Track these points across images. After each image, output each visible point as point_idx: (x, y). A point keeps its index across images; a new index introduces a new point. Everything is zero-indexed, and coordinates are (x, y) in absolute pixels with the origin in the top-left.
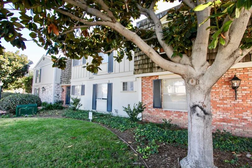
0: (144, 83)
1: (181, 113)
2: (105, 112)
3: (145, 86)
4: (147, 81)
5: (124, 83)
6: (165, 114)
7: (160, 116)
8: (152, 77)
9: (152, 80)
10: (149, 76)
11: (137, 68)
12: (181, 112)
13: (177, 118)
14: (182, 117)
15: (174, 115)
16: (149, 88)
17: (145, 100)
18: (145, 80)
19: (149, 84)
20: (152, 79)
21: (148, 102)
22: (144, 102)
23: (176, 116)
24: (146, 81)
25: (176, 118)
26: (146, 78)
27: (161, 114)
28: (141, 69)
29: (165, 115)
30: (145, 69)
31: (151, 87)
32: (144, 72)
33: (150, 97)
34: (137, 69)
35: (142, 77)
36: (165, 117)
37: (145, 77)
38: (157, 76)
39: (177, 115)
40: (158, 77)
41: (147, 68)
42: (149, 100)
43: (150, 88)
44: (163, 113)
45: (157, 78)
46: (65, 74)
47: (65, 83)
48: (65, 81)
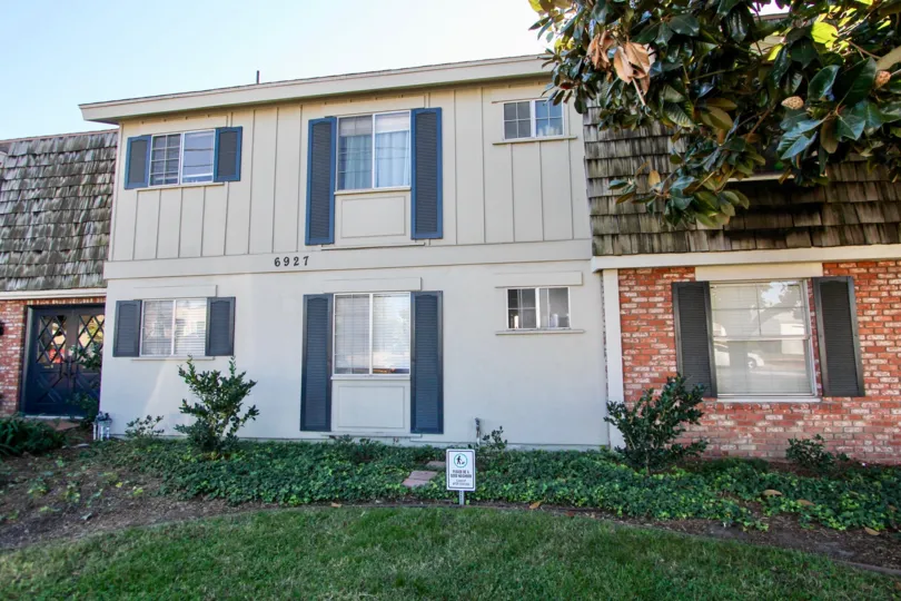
0: (628, 295)
1: (796, 411)
2: (396, 439)
3: (634, 306)
4: (643, 288)
5: (513, 294)
6: (733, 418)
7: (711, 429)
8: (668, 269)
9: (664, 285)
10: (653, 268)
11: (607, 225)
12: (798, 406)
13: (781, 430)
14: (800, 423)
15: (769, 417)
16: (656, 315)
17: (637, 369)
18: (633, 283)
19: (651, 300)
20: (669, 281)
21: (652, 375)
22: (635, 375)
23: (775, 423)
24: (636, 288)
25: (776, 430)
26: (635, 274)
27: (713, 422)
28: (630, 235)
29: (729, 423)
30: (651, 235)
31: (662, 311)
32: (648, 248)
33: (663, 352)
34: (611, 232)
35: (621, 271)
36: (733, 428)
37: (635, 269)
38: (691, 269)
39: (781, 417)
40: (693, 272)
41: (659, 234)
42: (658, 365)
43: (660, 317)
44: (723, 417)
45: (691, 276)
46: (25, 232)
47: (24, 283)
48: (26, 270)
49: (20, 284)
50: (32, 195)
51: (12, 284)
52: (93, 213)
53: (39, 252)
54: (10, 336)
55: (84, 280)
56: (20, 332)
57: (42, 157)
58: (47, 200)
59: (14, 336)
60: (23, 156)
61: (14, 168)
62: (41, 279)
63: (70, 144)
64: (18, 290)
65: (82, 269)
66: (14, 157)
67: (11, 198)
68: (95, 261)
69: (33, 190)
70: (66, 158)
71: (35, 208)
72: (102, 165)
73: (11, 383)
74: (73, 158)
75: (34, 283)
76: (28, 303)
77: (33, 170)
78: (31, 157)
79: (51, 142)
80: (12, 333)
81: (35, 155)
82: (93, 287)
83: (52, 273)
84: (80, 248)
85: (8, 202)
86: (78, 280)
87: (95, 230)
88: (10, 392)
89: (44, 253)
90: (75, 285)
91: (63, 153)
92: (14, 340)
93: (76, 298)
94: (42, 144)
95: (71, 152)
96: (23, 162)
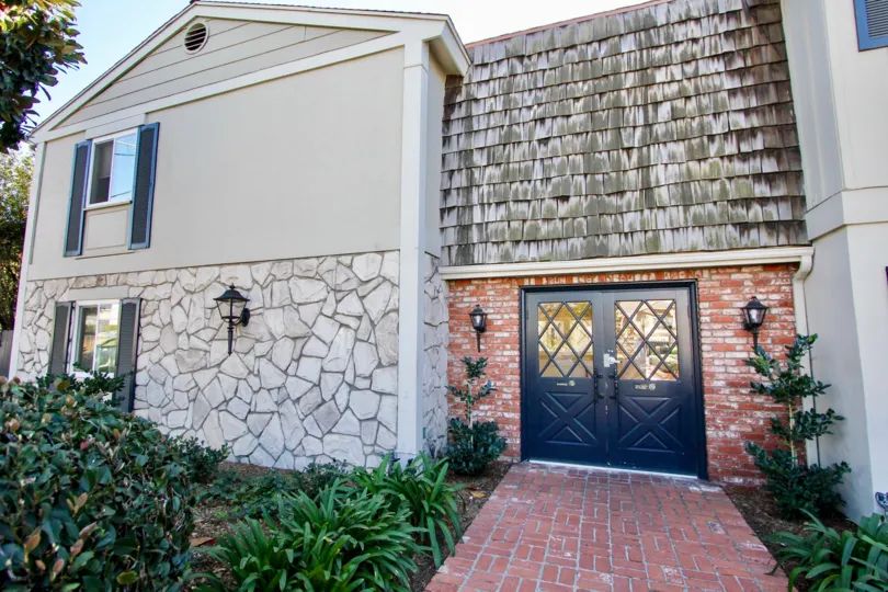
46: (528, 171)
47: (545, 249)
48: (544, 228)
49: (533, 251)
50: (528, 115)
51: (521, 250)
52: (659, 129)
53: (565, 198)
54: (497, 334)
55: (667, 240)
56: (516, 328)
57: (534, 58)
58: (559, 120)
59: (506, 335)
60: (499, 62)
61: (487, 81)
62: (578, 242)
63: (584, 33)
64: (534, 261)
65: (661, 219)
66: (484, 65)
67: (492, 123)
68: (686, 207)
69: (530, 108)
70: (583, 53)
71: (540, 133)
72: (658, 54)
73: (506, 408)
74: (595, 52)
75: (562, 247)
76: (526, 283)
77: (522, 80)
78: (515, 62)
79: (547, 35)
80: (500, 329)
81: (521, 58)
82: (693, 251)
83: (598, 232)
84: (647, 189)
85: (487, 129)
86: (656, 240)
87: (672, 157)
88: (507, 421)
89: (573, 200)
90: (653, 248)
91: (573, 47)
92: (505, 341)
93: (619, 273)
94: (530, 40)
95: (590, 43)
96: (503, 70)
